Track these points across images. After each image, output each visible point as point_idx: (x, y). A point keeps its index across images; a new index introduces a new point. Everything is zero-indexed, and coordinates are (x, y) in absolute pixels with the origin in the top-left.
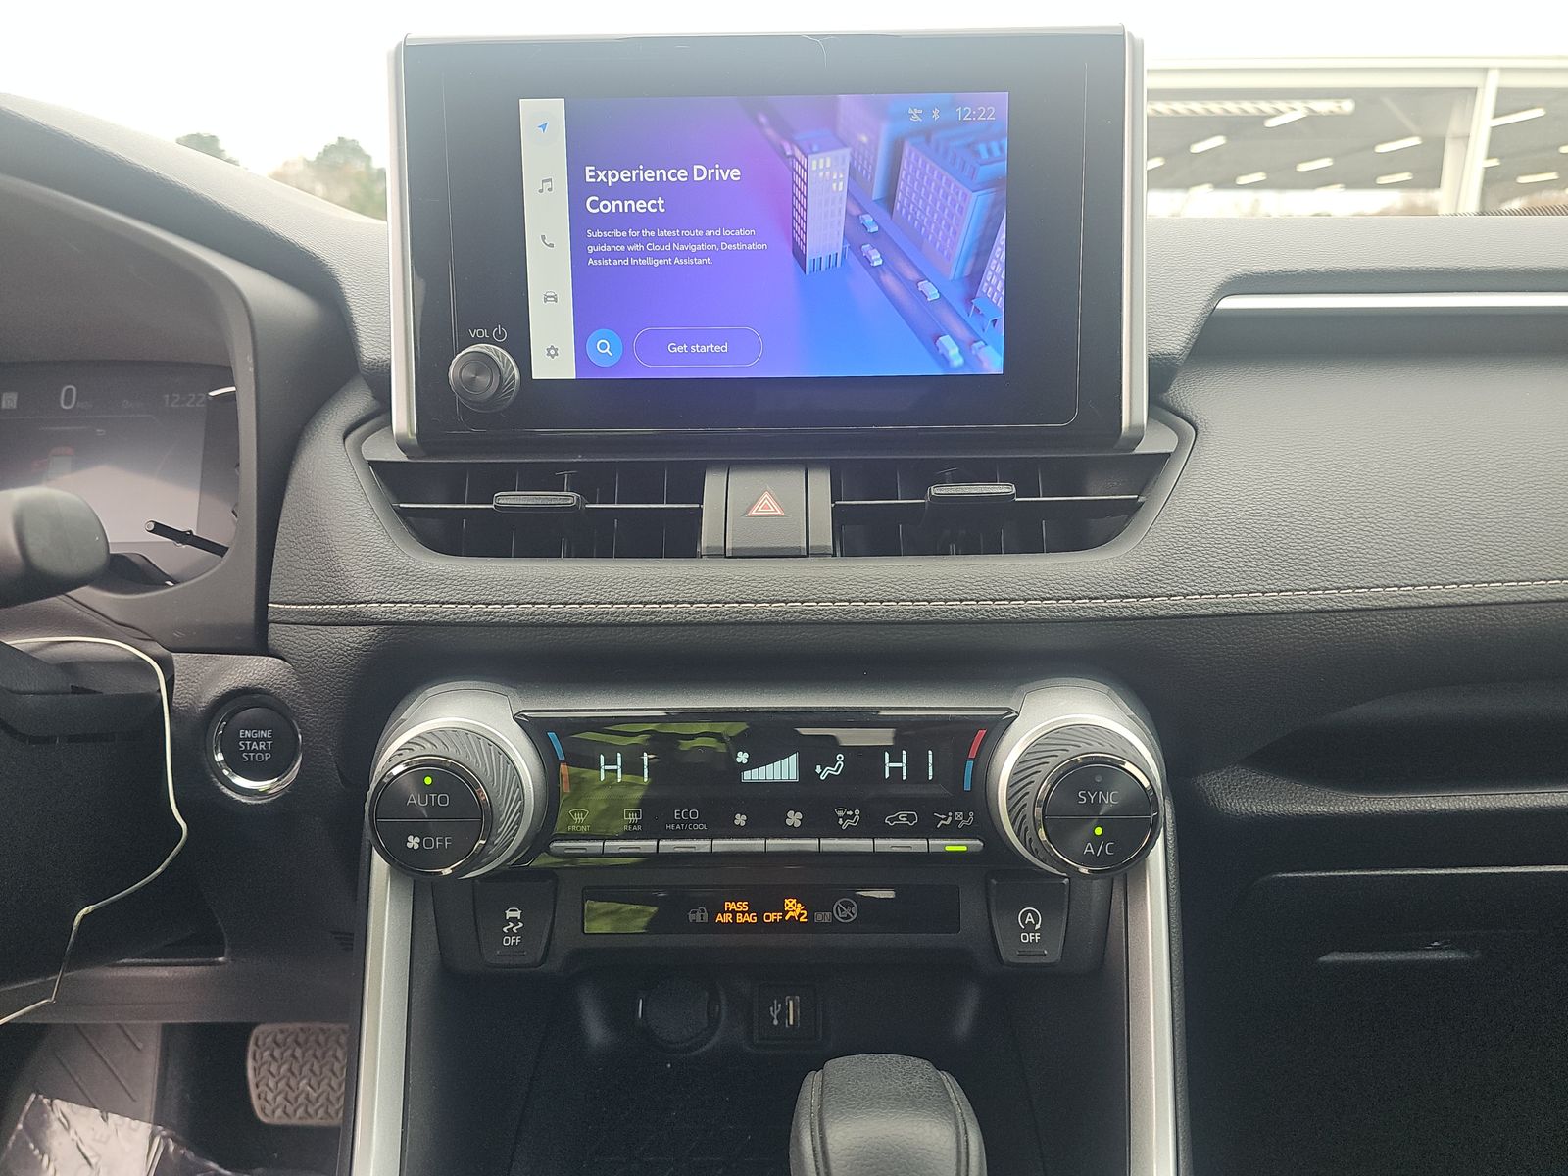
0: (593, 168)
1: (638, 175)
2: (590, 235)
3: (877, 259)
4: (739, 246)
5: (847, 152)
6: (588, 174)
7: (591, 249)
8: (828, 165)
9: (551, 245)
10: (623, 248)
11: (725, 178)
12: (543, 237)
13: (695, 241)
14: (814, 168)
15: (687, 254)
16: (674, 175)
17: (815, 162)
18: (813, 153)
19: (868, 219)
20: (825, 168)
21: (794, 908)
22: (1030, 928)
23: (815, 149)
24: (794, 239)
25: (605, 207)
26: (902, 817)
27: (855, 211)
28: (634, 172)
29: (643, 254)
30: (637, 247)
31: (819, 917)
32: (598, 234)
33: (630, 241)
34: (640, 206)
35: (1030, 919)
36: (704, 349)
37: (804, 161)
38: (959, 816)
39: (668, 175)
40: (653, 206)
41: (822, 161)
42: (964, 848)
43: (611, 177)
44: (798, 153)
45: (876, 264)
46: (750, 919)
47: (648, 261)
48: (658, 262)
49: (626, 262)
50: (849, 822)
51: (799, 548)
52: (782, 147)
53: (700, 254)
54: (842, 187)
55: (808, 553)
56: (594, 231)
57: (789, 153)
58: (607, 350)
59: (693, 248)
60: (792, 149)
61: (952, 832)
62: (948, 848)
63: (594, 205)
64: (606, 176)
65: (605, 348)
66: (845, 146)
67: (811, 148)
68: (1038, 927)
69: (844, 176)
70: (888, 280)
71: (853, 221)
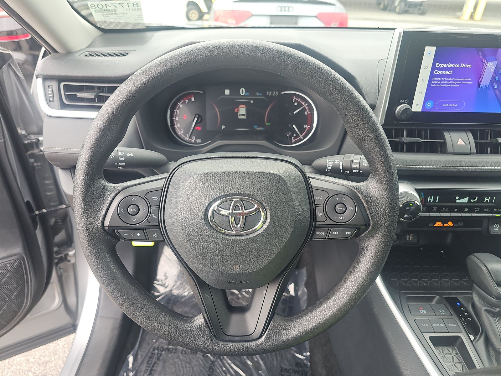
0: (438, 63)
1: (448, 66)
2: (433, 79)
3: (496, 86)
4: (466, 83)
5: (496, 62)
6: (437, 65)
7: (432, 82)
8: (492, 65)
9: (424, 81)
10: (440, 82)
11: (468, 67)
12: (422, 79)
13: (457, 81)
14: (488, 65)
15: (454, 84)
16: (456, 66)
17: (489, 64)
18: (489, 62)
19: (497, 77)
20: (491, 65)
21: (450, 224)
22: (496, 228)
23: (490, 61)
24: (479, 82)
25: (438, 72)
26: (487, 210)
27: (494, 75)
28: (447, 65)
29: (444, 84)
30: (443, 82)
31: (455, 225)
32: (435, 79)
33: (442, 81)
34: (446, 73)
35: (497, 226)
36: (452, 105)
37: (486, 63)
38: (498, 209)
39: (454, 66)
40: (449, 73)
41: (490, 64)
42: (499, 216)
43: (441, 66)
44: (486, 62)
45: (495, 88)
46: (442, 225)
47: (445, 85)
48: (447, 86)
49: (439, 85)
50: (477, 211)
51: (469, 153)
52: (483, 60)
53: (457, 84)
54: (493, 70)
55: (471, 154)
56: (434, 78)
57: (484, 62)
58: (430, 105)
59: (456, 83)
60: (485, 61)
61: (497, 213)
62: (496, 216)
63: (436, 72)
64: (441, 65)
65: (429, 105)
66: (497, 61)
67: (489, 60)
68: (498, 227)
69: (494, 67)
70: (497, 92)
71: (493, 78)
